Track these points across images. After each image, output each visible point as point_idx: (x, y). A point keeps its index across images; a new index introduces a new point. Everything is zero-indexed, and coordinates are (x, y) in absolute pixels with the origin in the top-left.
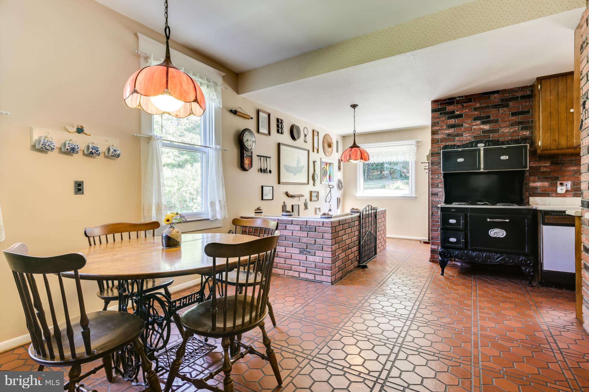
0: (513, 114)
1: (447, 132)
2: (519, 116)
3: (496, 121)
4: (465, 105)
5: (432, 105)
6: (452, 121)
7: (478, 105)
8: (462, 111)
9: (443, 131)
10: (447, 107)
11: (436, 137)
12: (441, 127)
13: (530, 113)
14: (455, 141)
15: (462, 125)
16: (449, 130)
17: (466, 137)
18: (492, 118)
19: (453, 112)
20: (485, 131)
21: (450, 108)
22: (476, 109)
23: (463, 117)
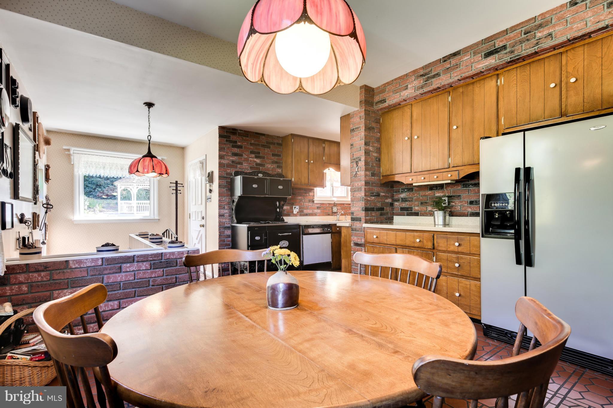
0: (273, 155)
1: (231, 158)
2: (276, 157)
3: (264, 158)
4: (244, 138)
5: (219, 131)
6: (236, 150)
7: (253, 142)
8: (242, 144)
9: (229, 157)
10: (231, 136)
11: (223, 161)
12: (227, 153)
13: (281, 157)
14: (237, 168)
15: (242, 155)
16: (233, 157)
17: (245, 166)
18: (261, 155)
19: (236, 142)
20: (257, 164)
21: (233, 138)
22: (251, 144)
23: (242, 148)
